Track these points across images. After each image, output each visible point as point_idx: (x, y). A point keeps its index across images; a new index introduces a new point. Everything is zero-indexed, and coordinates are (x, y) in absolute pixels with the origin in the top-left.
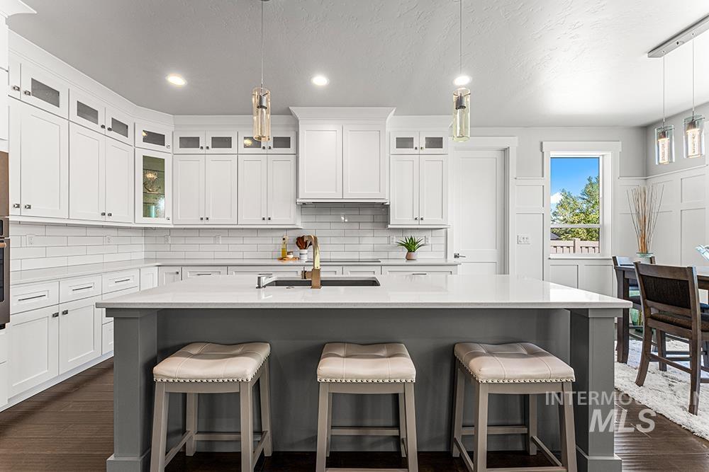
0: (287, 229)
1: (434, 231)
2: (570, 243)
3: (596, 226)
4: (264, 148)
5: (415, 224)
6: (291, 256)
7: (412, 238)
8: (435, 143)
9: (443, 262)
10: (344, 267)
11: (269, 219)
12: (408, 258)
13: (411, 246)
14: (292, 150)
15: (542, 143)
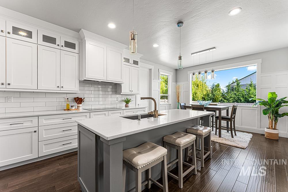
0: (67, 93)
1: (132, 96)
2: (164, 100)
3: (167, 95)
4: (58, 45)
5: (130, 93)
6: (74, 108)
7: (127, 99)
8: (136, 63)
9: (135, 108)
10: (109, 112)
11: (62, 87)
12: (126, 106)
13: (127, 102)
14: (76, 51)
15: (159, 69)
